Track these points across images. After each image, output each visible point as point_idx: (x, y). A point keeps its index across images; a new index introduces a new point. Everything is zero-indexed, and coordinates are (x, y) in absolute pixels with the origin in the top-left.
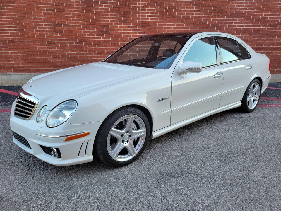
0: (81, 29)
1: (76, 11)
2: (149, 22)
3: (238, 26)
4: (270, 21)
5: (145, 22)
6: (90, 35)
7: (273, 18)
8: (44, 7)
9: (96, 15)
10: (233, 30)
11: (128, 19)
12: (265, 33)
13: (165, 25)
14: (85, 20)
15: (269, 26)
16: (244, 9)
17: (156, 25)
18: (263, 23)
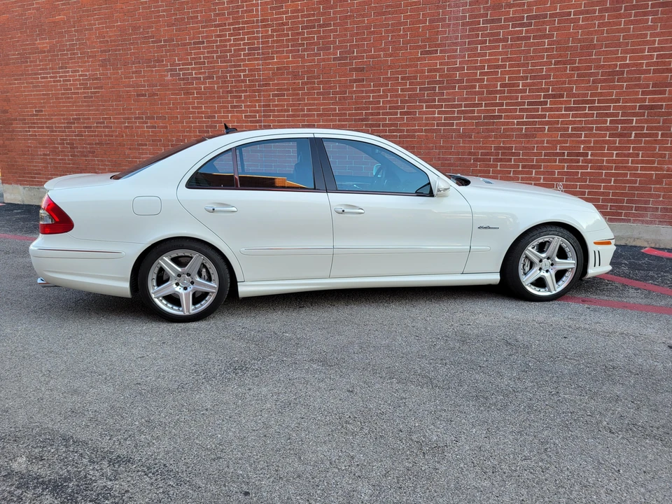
0: (179, 123)
1: (173, 94)
2: (276, 106)
3: (446, 106)
4: (524, 91)
5: (269, 106)
6: (190, 132)
7: (533, 84)
8: (134, 91)
9: (197, 98)
10: (436, 115)
11: (243, 102)
12: (516, 121)
13: (303, 110)
14: (183, 108)
15: (523, 104)
16: (457, 69)
17: (288, 111)
18: (506, 98)
